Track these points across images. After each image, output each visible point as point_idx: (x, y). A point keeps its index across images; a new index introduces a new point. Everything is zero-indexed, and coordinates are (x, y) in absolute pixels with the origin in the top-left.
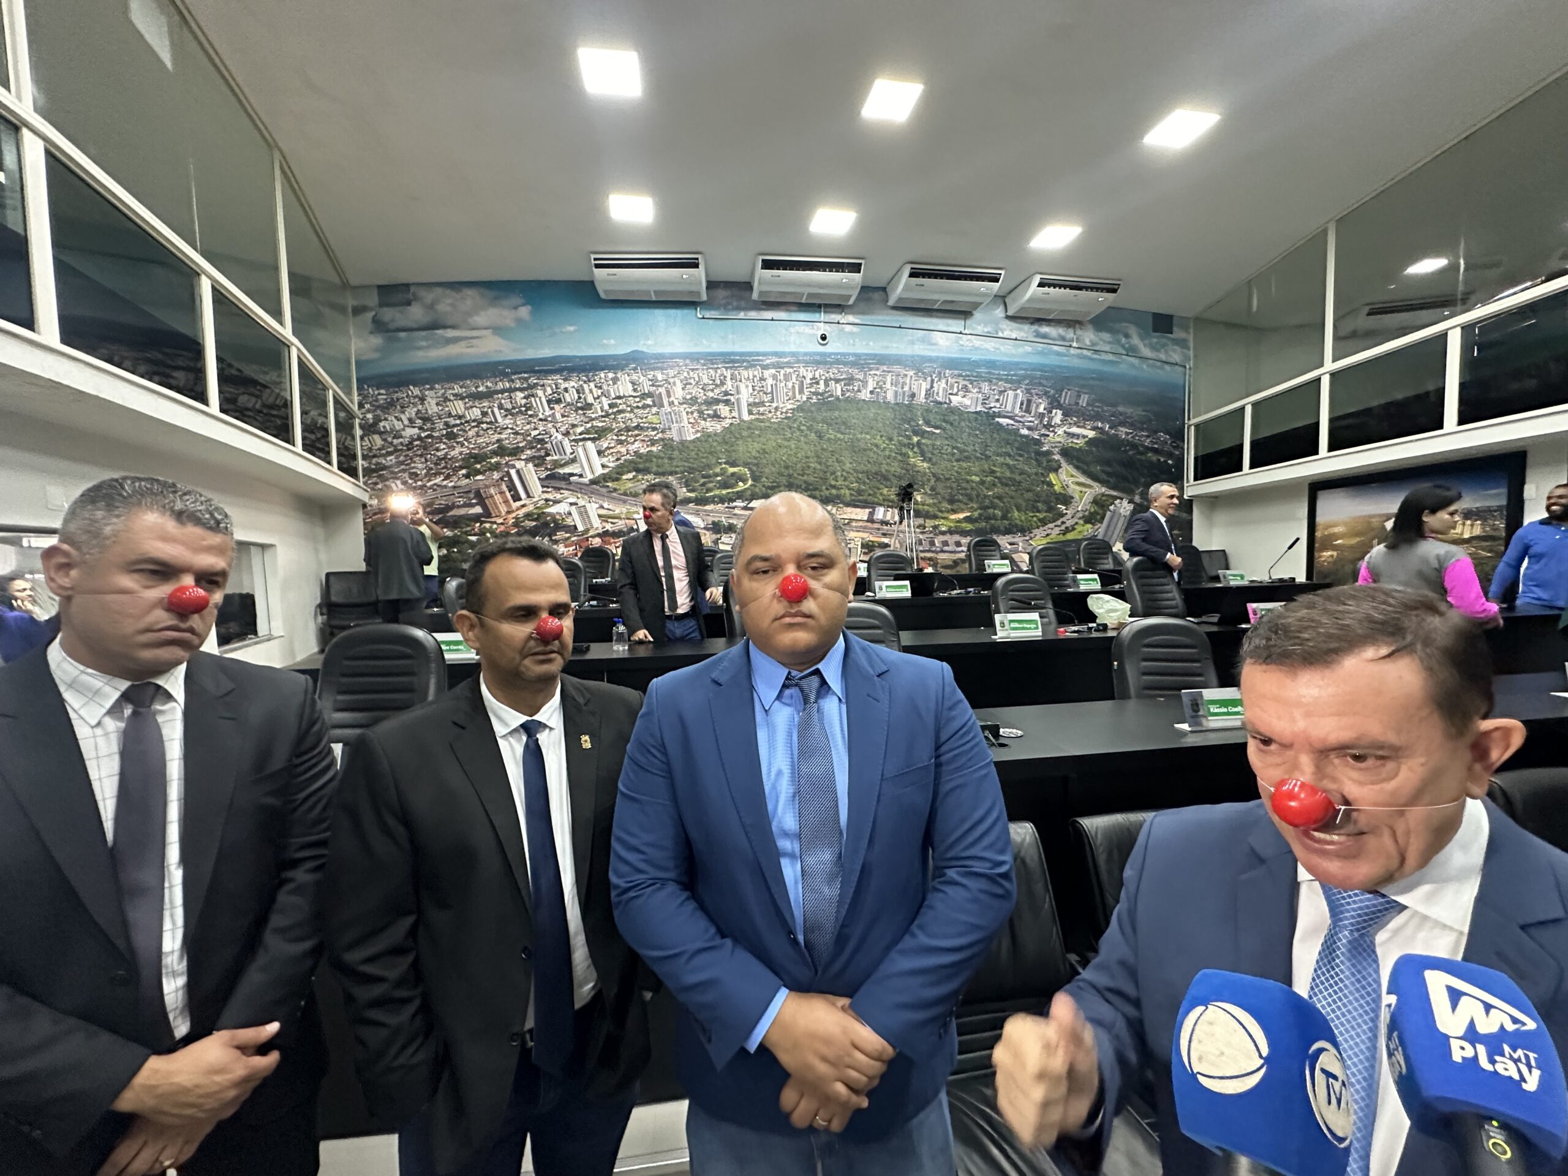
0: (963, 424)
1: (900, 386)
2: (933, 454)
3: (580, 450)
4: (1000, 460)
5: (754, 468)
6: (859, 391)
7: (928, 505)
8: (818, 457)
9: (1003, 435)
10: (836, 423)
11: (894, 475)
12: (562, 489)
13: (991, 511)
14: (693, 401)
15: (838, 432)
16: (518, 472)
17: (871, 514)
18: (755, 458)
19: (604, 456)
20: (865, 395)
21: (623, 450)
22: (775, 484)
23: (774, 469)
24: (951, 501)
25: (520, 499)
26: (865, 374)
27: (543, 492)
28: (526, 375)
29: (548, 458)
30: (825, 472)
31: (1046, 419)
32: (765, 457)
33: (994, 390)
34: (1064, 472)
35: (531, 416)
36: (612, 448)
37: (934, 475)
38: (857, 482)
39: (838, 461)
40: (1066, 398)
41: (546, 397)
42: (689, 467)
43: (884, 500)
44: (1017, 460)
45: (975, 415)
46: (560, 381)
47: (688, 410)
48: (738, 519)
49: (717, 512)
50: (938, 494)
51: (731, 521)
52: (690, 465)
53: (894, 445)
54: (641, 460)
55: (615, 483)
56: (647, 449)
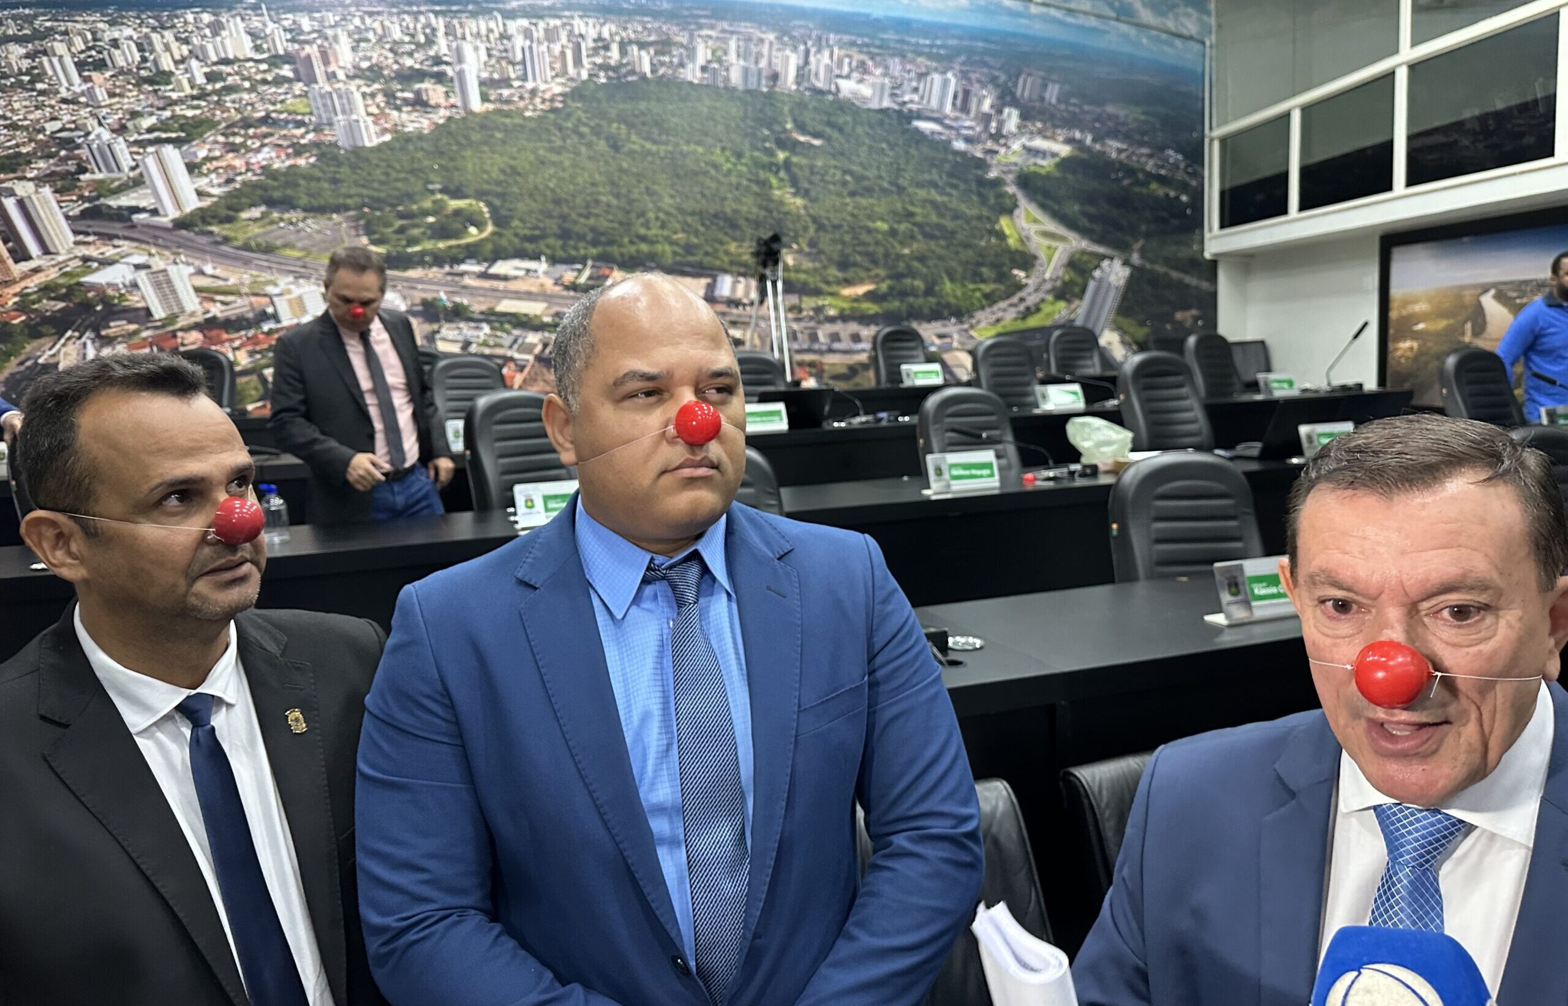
0: (859, 130)
1: (752, 59)
2: (811, 182)
3: (151, 162)
4: (922, 193)
5: (497, 202)
6: (682, 65)
7: (805, 272)
8: (613, 183)
9: (925, 150)
10: (644, 124)
11: (747, 220)
12: (117, 237)
13: (908, 281)
14: (374, 73)
15: (646, 139)
16: (21, 204)
17: (711, 288)
18: (498, 183)
19: (201, 174)
20: (692, 74)
21: (239, 163)
22: (537, 232)
23: (533, 204)
24: (843, 265)
25: (28, 257)
26: (691, 38)
27: (77, 243)
28: (27, 11)
29: (82, 177)
30: (628, 212)
31: (994, 124)
32: (516, 182)
33: (909, 71)
34: (1023, 215)
35: (42, 93)
36: (216, 159)
37: (815, 220)
38: (684, 231)
39: (649, 191)
40: (1025, 88)
41: (73, 55)
42: (371, 198)
43: (732, 263)
44: (950, 195)
45: (880, 116)
46: (101, 25)
47: (365, 89)
48: (472, 295)
49: (430, 282)
50: (821, 252)
51: (458, 299)
52: (375, 194)
53: (746, 165)
54: (276, 184)
55: (227, 226)
56: (288, 163)
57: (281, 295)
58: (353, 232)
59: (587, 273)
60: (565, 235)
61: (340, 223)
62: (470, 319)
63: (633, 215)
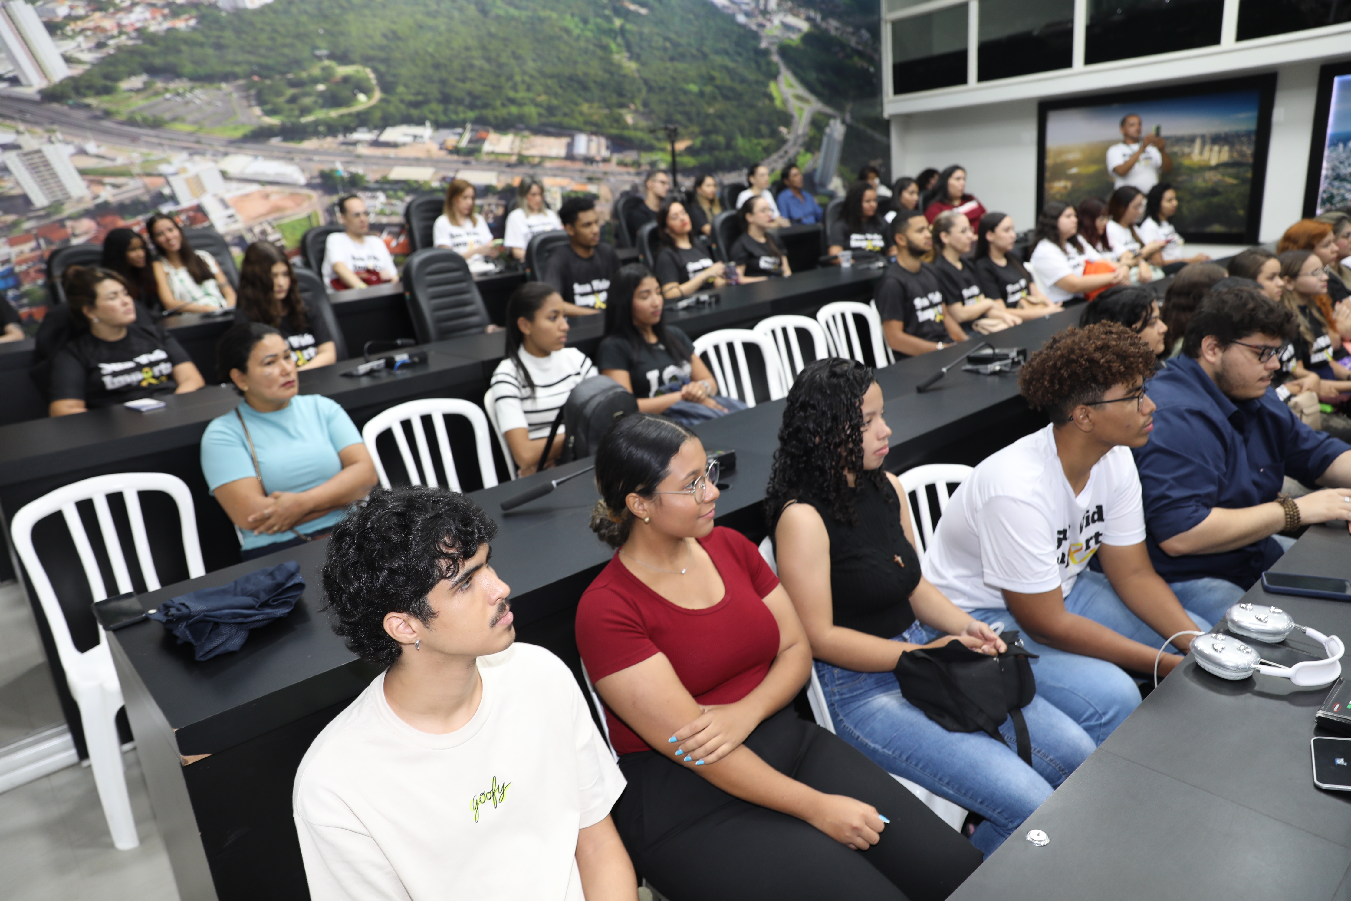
2: (641, 48)
4: (719, 60)
5: (382, 68)
7: (642, 130)
8: (484, 48)
11: (595, 82)
13: (714, 137)
17: (570, 146)
18: (382, 48)
19: (65, 37)
21: (108, 24)
22: (420, 98)
23: (415, 70)
30: (498, 76)
31: (762, 2)
32: (399, 47)
34: (783, 80)
36: (80, 18)
37: (646, 82)
38: (546, 93)
39: (514, 55)
42: (260, 65)
44: (736, 61)
48: (366, 164)
49: (326, 153)
50: (652, 112)
51: (353, 169)
52: (262, 60)
53: (591, 31)
54: (155, 49)
55: (106, 98)
56: (166, 25)
57: (176, 174)
58: (245, 103)
59: (467, 136)
60: (445, 99)
61: (230, 94)
62: (366, 189)
63: (503, 79)
